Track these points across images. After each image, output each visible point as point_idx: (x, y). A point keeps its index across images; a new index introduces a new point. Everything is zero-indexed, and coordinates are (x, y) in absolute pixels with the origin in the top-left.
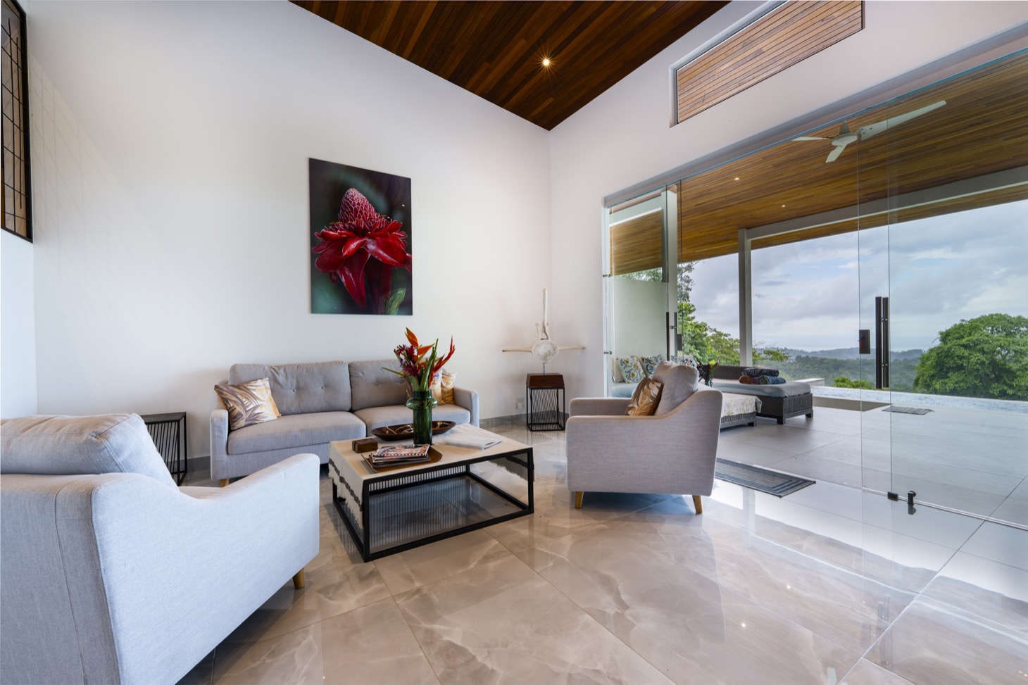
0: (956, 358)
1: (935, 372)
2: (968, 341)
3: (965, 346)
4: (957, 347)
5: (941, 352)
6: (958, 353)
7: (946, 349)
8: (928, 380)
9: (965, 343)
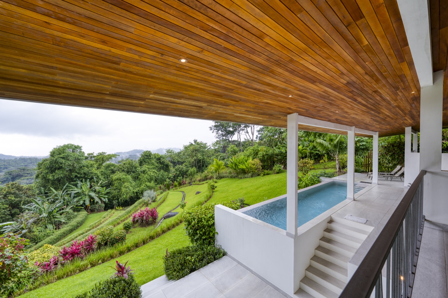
0: (59, 164)
1: (48, 171)
2: (64, 155)
3: (63, 158)
4: (59, 158)
5: (52, 161)
6: (60, 161)
7: (55, 160)
8: (45, 175)
9: (63, 157)
